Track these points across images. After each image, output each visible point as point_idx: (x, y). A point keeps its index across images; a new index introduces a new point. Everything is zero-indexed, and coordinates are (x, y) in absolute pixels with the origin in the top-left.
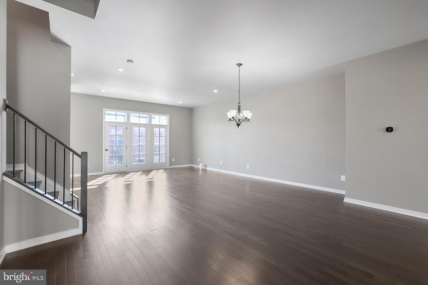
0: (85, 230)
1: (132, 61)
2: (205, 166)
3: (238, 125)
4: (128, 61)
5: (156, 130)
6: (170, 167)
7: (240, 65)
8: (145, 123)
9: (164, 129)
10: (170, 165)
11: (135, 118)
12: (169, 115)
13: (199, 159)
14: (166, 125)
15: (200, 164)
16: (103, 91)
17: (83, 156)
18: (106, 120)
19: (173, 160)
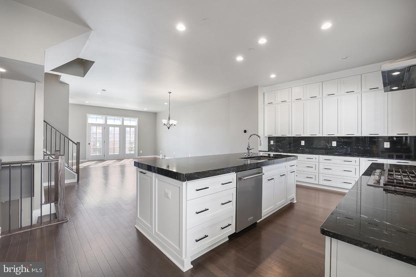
0: (78, 181)
1: (105, 90)
2: (165, 156)
3: (169, 128)
4: (103, 90)
5: (128, 129)
6: (139, 157)
7: (170, 93)
8: (119, 124)
9: (134, 129)
10: (138, 156)
11: (111, 121)
12: (137, 119)
13: (161, 152)
14: (136, 126)
15: (161, 155)
16: (87, 102)
17: (78, 144)
18: (89, 122)
19: (141, 152)
